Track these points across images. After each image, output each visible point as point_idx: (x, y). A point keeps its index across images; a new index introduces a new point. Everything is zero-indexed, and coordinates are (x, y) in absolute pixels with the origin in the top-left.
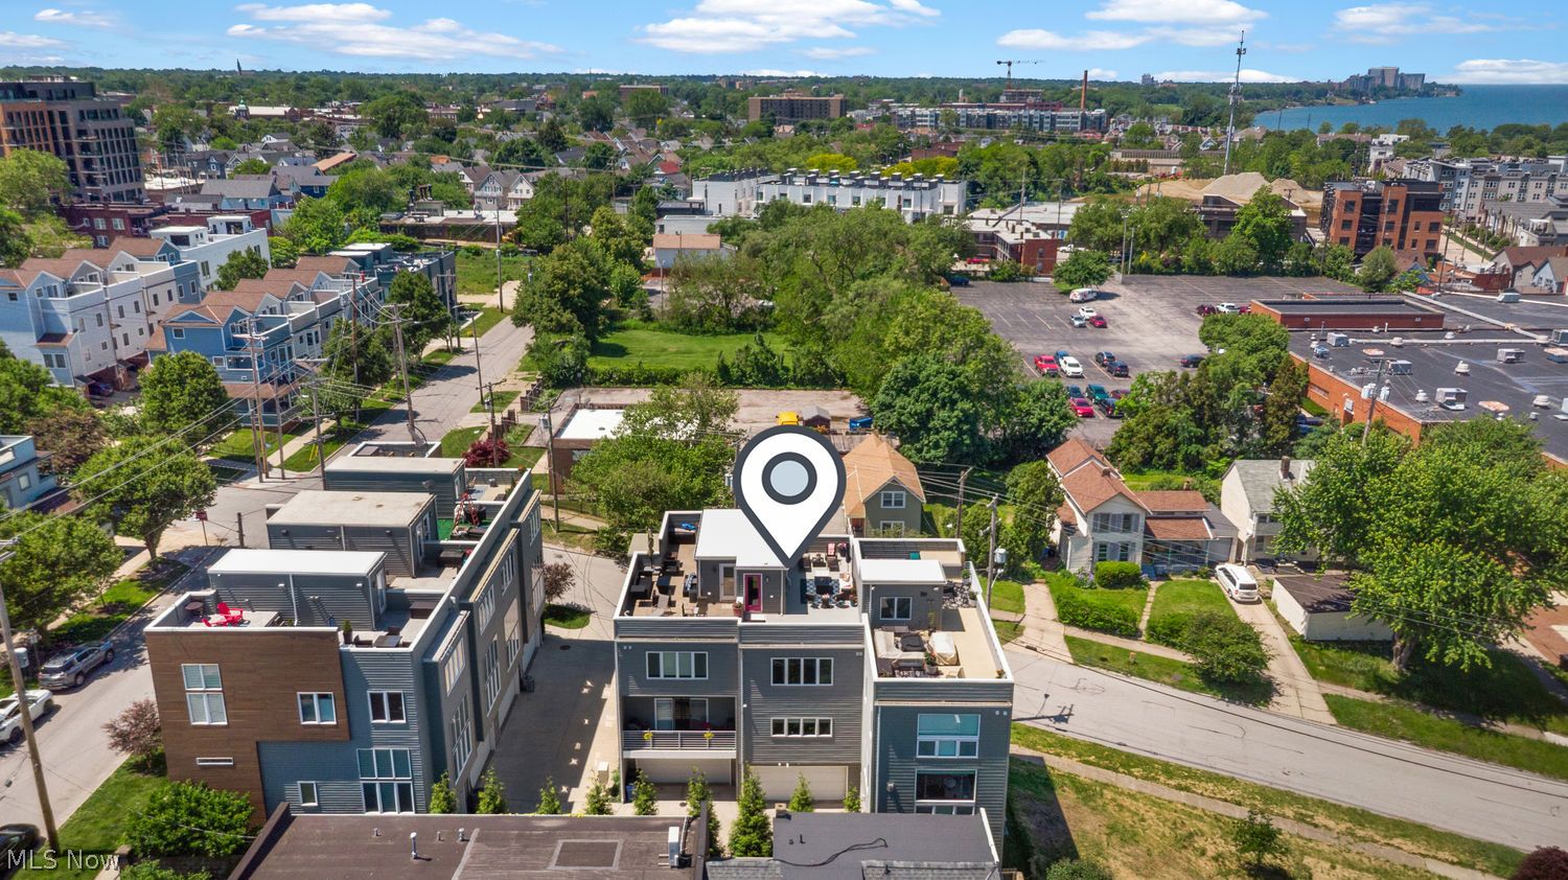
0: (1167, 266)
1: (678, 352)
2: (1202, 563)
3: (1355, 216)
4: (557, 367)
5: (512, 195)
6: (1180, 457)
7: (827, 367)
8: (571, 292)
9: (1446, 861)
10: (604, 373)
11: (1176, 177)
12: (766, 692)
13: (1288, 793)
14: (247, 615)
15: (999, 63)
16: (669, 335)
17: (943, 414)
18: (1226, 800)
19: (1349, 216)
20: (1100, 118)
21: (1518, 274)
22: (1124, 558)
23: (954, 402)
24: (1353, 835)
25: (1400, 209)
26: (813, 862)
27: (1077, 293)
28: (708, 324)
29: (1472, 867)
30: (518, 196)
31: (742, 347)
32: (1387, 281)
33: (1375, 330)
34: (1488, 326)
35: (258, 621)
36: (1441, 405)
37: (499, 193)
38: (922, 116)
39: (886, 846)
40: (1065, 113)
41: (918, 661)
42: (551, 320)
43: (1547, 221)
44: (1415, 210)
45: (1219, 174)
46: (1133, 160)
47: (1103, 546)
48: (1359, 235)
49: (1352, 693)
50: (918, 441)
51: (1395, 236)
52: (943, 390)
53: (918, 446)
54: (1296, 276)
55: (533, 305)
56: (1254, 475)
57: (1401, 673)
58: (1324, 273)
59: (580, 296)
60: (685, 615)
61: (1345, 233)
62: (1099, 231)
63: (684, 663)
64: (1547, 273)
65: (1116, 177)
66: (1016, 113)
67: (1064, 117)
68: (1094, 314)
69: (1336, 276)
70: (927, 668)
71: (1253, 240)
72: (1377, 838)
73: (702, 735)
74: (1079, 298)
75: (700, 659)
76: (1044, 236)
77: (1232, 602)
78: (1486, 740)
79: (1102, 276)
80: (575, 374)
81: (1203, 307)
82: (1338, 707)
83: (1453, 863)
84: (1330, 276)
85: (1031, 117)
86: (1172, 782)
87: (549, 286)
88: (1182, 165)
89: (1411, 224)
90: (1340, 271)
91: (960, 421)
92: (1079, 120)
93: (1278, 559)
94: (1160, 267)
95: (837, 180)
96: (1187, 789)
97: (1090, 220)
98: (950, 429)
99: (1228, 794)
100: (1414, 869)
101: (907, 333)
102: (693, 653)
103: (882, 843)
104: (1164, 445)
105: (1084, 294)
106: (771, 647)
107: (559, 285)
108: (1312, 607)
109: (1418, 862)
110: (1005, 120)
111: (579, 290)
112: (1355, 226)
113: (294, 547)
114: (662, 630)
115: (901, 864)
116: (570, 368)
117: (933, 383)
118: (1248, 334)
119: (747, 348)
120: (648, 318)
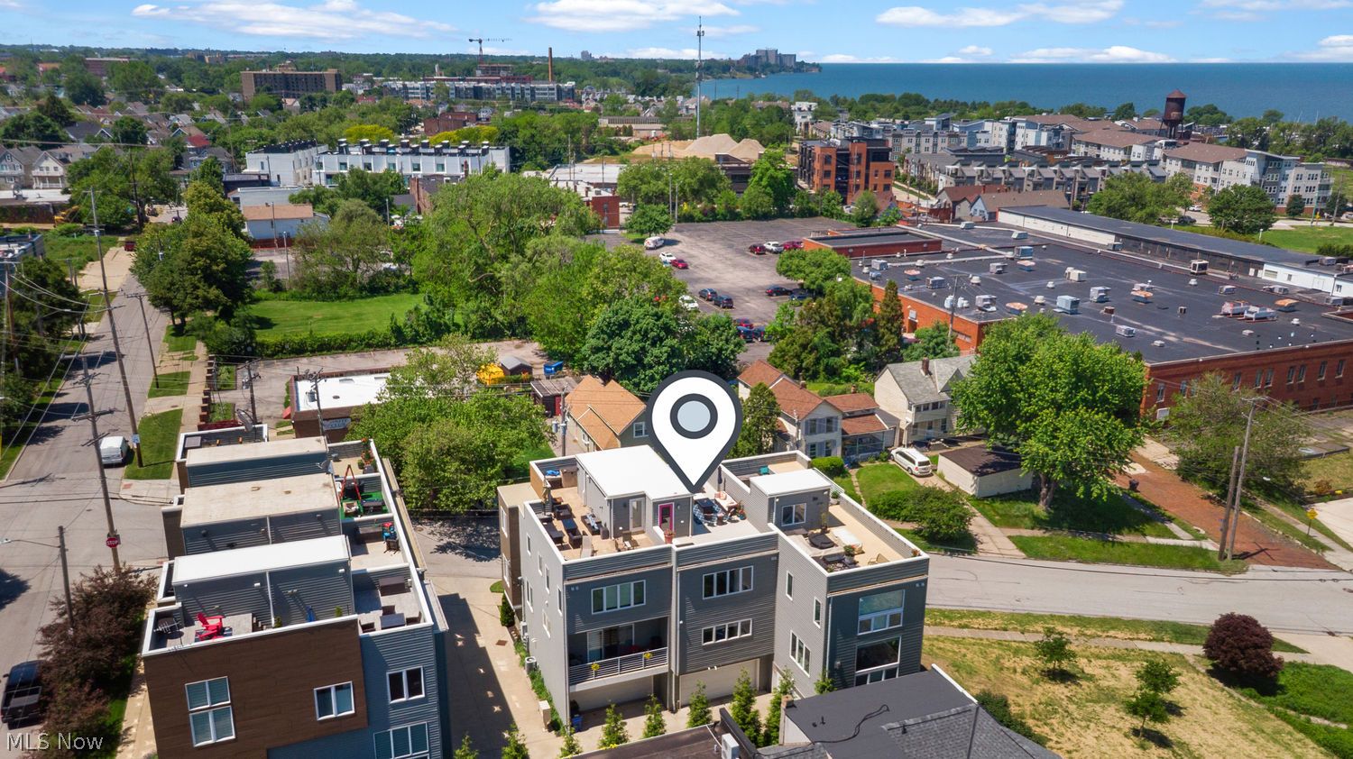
0: (705, 215)
1: (324, 319)
2: (880, 450)
3: (832, 168)
4: (226, 343)
5: (36, 172)
6: (821, 368)
7: (496, 320)
8: (215, 268)
9: (1146, 640)
10: (276, 345)
11: (657, 139)
12: (700, 607)
13: (1029, 615)
14: (227, 622)
15: (471, 40)
16: (304, 303)
17: (656, 351)
18: (996, 629)
19: (827, 168)
20: (572, 90)
21: (958, 207)
22: (828, 454)
23: (661, 340)
24: (1085, 635)
25: (864, 160)
26: (845, 737)
27: (650, 240)
28: (342, 290)
29: (1162, 640)
30: (44, 173)
31: (412, 307)
32: (874, 217)
33: (898, 255)
34: (966, 247)
35: (240, 627)
36: (980, 309)
37: (19, 171)
38: (414, 88)
39: (888, 710)
40: (541, 86)
41: (838, 554)
42: (197, 298)
43: (957, 167)
44: (874, 161)
45: (694, 137)
46: (621, 126)
47: (813, 446)
48: (837, 182)
49: (1027, 533)
50: (636, 376)
51: (861, 181)
52: (652, 330)
53: (636, 380)
54: (802, 217)
55: (172, 284)
56: (904, 376)
57: (1047, 511)
58: (822, 214)
59: (224, 270)
60: (619, 551)
61: (826, 181)
62: (644, 188)
63: (625, 594)
64: (979, 205)
65: (615, 142)
66: (499, 86)
67: (541, 89)
68: (674, 258)
69: (832, 216)
70: (847, 560)
71: (769, 190)
72: (1099, 633)
73: (641, 656)
74: (652, 245)
75: (639, 588)
76: (605, 194)
77: (916, 479)
78: (1117, 550)
79: (667, 226)
80: (245, 349)
81: (755, 247)
82: (1021, 544)
83: (1150, 640)
84: (827, 216)
85: (513, 89)
86: (955, 623)
87: (190, 264)
88: (664, 129)
89: (872, 172)
90: (835, 211)
91: (669, 356)
92: (555, 91)
93: (929, 439)
94: (701, 216)
95: (393, 148)
96: (966, 626)
97: (634, 178)
98: (663, 363)
99: (995, 623)
100: (1133, 650)
101: (605, 282)
102: (632, 584)
103: (885, 708)
104: (809, 359)
105: (655, 242)
106: (703, 565)
107: (201, 262)
108: (977, 471)
109: (1131, 645)
110: (489, 92)
111: (222, 266)
112: (833, 174)
113: (214, 549)
114: (605, 567)
115: (911, 721)
116: (240, 343)
117: (643, 324)
118: (819, 266)
119: (416, 309)
120: (277, 288)
